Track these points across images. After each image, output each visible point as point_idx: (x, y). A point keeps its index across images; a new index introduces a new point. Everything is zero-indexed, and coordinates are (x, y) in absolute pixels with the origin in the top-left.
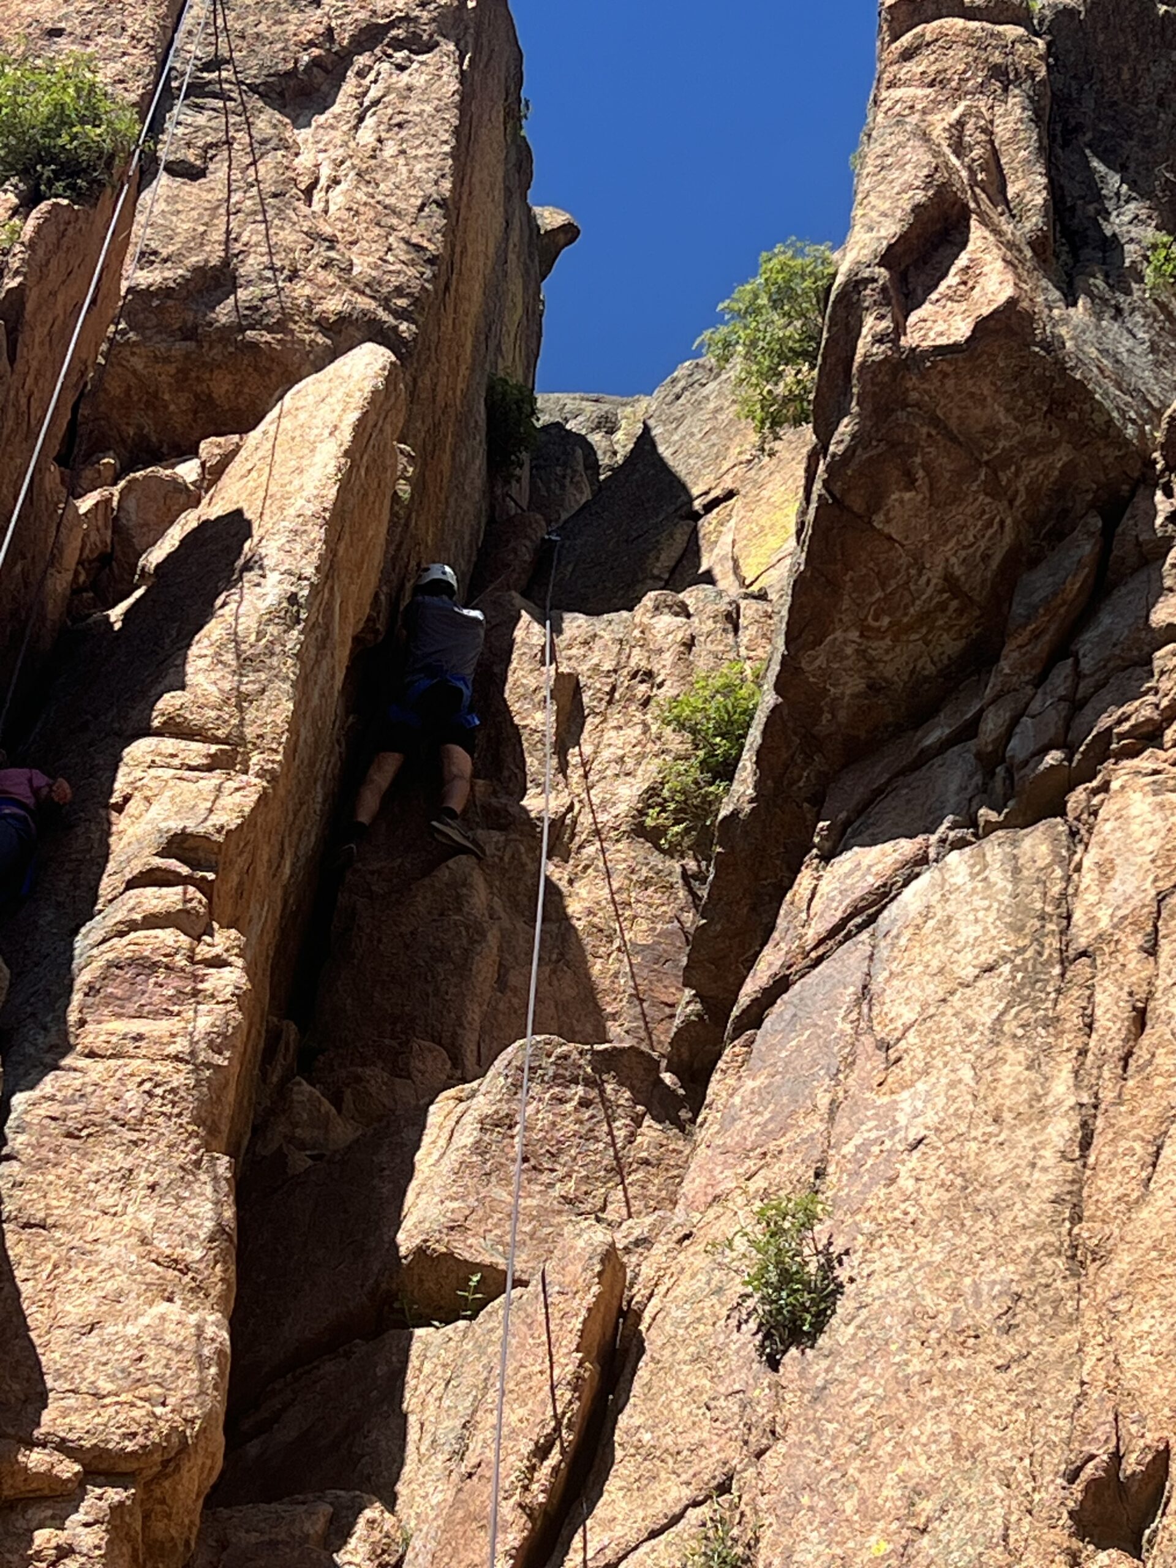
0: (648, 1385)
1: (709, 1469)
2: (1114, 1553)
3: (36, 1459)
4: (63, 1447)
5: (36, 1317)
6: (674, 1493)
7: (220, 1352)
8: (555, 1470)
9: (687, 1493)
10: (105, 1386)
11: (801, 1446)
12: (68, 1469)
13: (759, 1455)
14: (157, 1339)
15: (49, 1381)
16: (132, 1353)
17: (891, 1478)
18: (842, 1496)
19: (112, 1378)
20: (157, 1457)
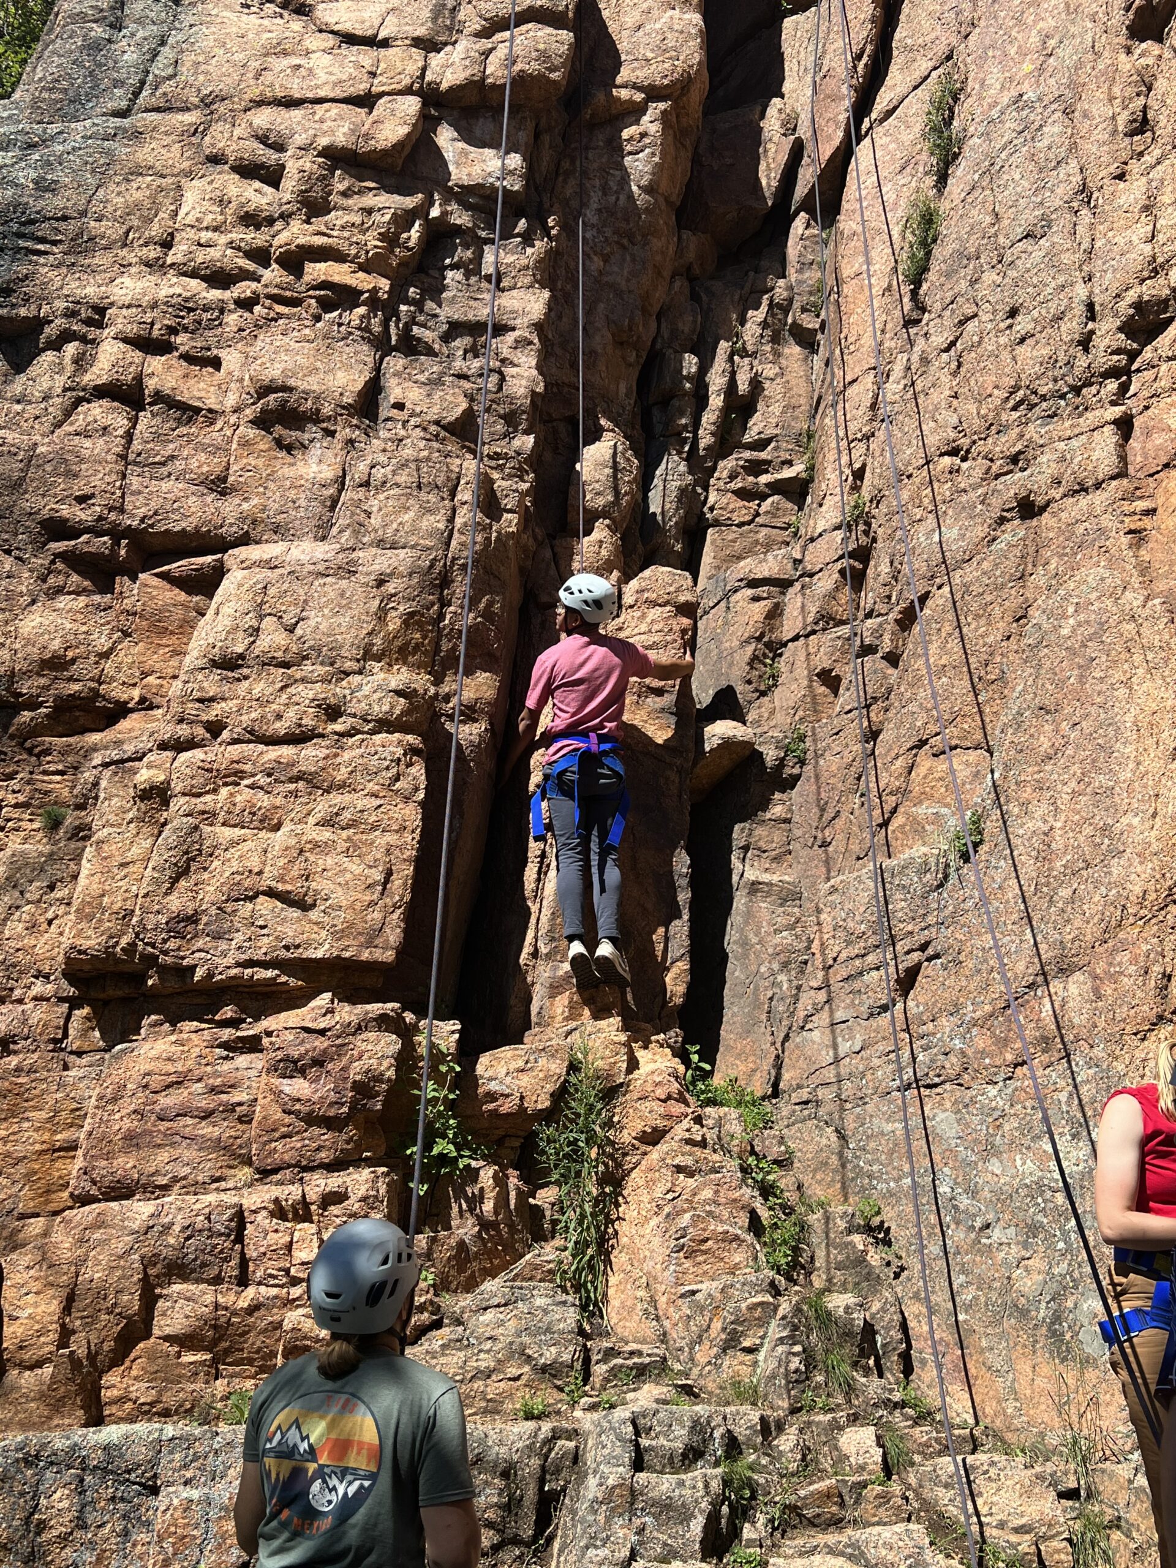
0: (909, 15)
1: (941, 50)
2: (1149, 42)
3: (624, 94)
4: (636, 87)
5: (612, 28)
6: (924, 66)
7: (701, 31)
8: (866, 65)
9: (931, 64)
10: (650, 55)
11: (987, 27)
12: (639, 97)
13: (966, 37)
14: (671, 28)
15: (623, 57)
16: (660, 37)
17: (1034, 32)
18: (1009, 47)
19: (652, 50)
20: (679, 86)
